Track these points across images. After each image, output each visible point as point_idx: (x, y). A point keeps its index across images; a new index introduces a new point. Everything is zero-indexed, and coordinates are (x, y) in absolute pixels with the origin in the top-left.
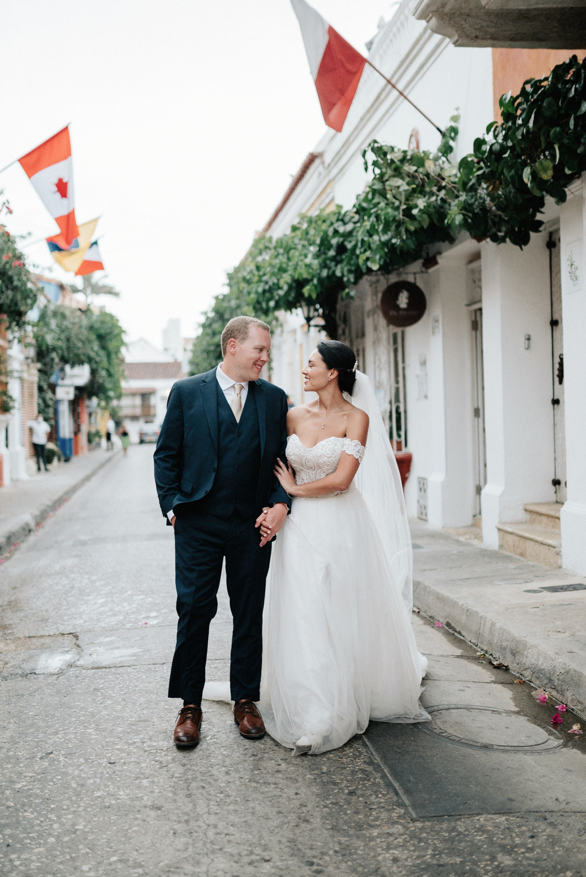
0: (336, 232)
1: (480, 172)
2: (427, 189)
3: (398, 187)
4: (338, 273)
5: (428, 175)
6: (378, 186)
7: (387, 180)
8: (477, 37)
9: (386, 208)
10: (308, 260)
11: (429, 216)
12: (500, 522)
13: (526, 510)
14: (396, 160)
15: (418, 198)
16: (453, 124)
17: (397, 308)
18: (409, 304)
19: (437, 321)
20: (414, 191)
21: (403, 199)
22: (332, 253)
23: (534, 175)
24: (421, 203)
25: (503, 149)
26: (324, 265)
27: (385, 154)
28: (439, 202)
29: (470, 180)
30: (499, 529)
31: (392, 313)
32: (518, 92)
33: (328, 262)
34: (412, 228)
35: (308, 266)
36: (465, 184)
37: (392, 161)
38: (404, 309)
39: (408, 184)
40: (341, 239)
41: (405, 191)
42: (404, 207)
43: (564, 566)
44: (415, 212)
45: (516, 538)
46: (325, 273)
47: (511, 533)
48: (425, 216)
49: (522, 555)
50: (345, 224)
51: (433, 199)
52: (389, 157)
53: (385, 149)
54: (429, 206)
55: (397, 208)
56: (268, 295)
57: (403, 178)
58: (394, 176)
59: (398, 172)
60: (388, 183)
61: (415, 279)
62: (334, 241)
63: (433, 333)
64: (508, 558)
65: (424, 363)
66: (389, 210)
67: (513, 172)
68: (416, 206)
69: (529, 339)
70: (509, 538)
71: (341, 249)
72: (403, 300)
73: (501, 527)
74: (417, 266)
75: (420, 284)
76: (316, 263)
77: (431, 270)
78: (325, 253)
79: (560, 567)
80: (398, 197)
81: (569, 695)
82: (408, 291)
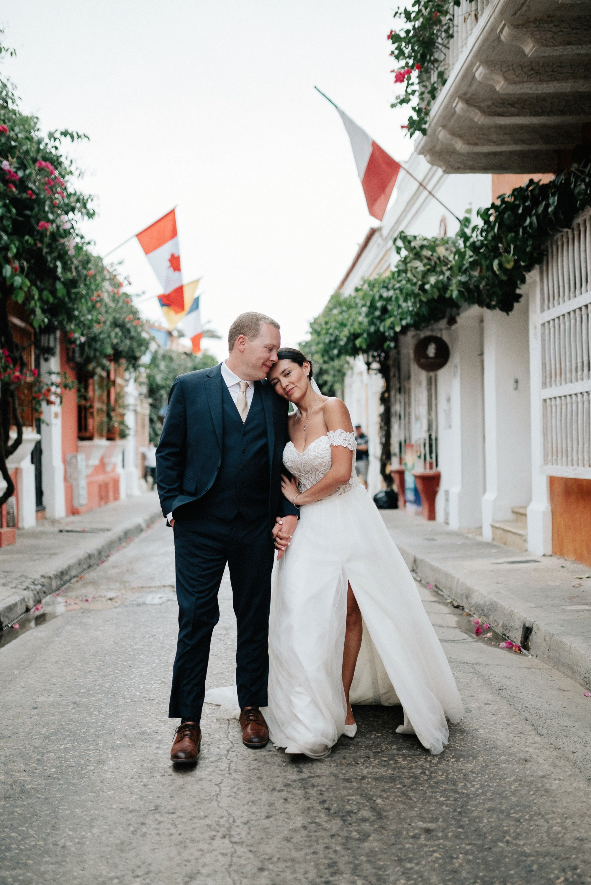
0: (381, 297)
1: (471, 259)
2: (438, 269)
3: (416, 268)
4: (382, 329)
5: (439, 258)
6: (402, 267)
7: (409, 262)
8: (459, 168)
9: (407, 284)
10: (361, 318)
11: (439, 290)
12: (494, 520)
13: (513, 512)
14: (417, 247)
15: (432, 275)
16: (467, 215)
17: (427, 357)
18: (436, 354)
19: (456, 367)
20: (429, 270)
21: (420, 277)
22: (378, 313)
23: (500, 265)
24: (433, 280)
25: (482, 245)
26: (371, 323)
27: (409, 242)
28: (446, 279)
29: (464, 265)
30: (493, 526)
31: (423, 361)
32: (489, 206)
33: (375, 321)
34: (424, 299)
35: (360, 323)
36: (460, 269)
37: (415, 248)
38: (431, 358)
39: (425, 265)
40: (384, 303)
41: (422, 271)
42: (420, 283)
43: (529, 550)
44: (427, 287)
45: (502, 532)
46: (372, 329)
47: (499, 528)
48: (435, 290)
49: (505, 544)
50: (388, 290)
51: (441, 277)
52: (413, 244)
53: (409, 238)
54: (437, 282)
55: (415, 284)
56: (332, 345)
57: (421, 261)
58: (415, 259)
59: (418, 256)
60: (409, 265)
61: (442, 334)
62: (379, 304)
63: (455, 376)
64: (496, 546)
65: (449, 400)
66: (409, 286)
67: (488, 262)
68: (428, 282)
69: (517, 382)
70: (498, 532)
71: (384, 310)
72: (431, 351)
73: (493, 524)
74: (443, 323)
75: (445, 337)
76: (365, 321)
77: (454, 327)
78: (373, 313)
79: (526, 550)
80: (416, 275)
81: (491, 618)
82: (435, 343)
